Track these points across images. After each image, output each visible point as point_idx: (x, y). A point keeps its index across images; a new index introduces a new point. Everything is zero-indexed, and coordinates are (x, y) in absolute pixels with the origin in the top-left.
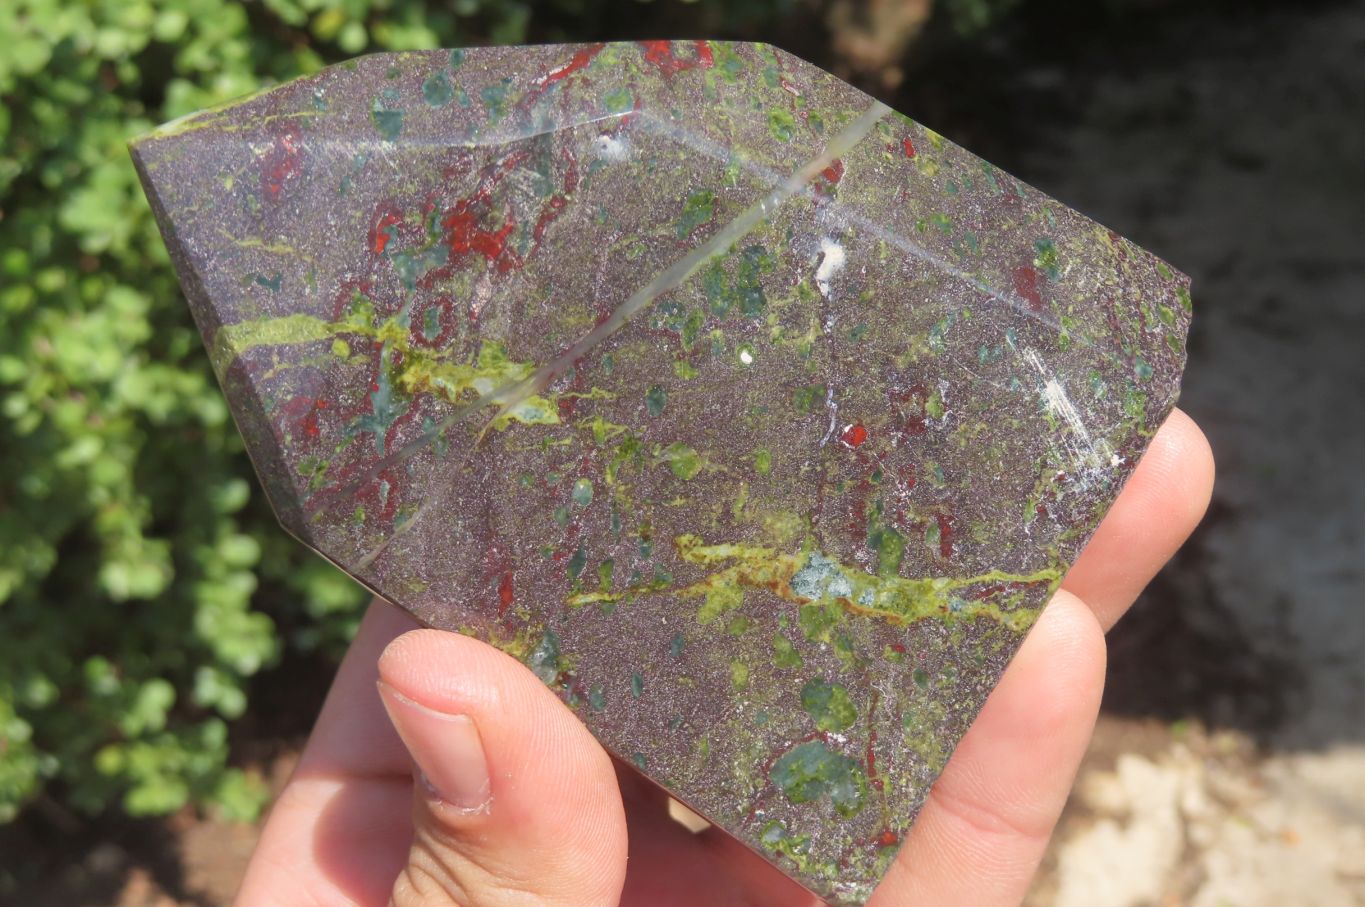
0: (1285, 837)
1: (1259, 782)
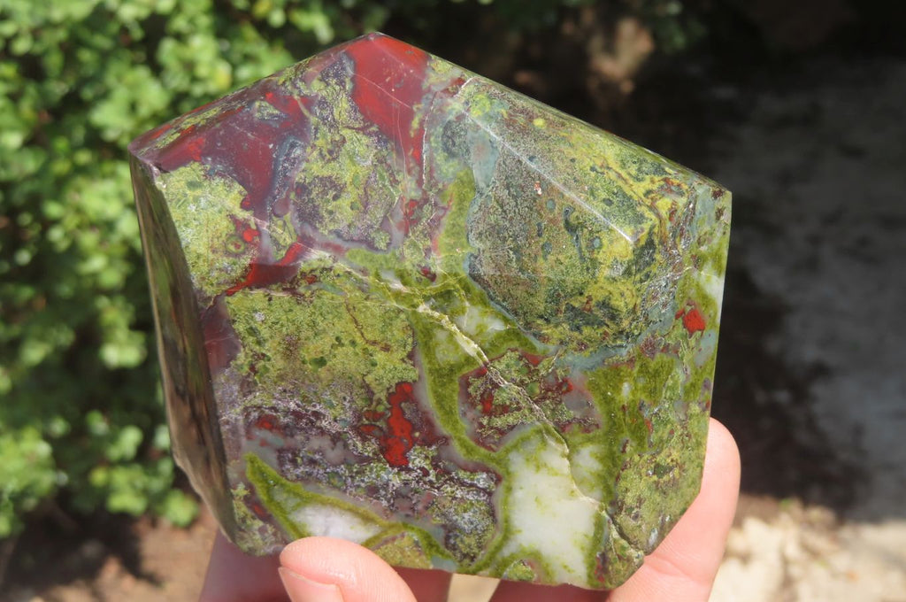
0: (850, 576)
1: (835, 540)
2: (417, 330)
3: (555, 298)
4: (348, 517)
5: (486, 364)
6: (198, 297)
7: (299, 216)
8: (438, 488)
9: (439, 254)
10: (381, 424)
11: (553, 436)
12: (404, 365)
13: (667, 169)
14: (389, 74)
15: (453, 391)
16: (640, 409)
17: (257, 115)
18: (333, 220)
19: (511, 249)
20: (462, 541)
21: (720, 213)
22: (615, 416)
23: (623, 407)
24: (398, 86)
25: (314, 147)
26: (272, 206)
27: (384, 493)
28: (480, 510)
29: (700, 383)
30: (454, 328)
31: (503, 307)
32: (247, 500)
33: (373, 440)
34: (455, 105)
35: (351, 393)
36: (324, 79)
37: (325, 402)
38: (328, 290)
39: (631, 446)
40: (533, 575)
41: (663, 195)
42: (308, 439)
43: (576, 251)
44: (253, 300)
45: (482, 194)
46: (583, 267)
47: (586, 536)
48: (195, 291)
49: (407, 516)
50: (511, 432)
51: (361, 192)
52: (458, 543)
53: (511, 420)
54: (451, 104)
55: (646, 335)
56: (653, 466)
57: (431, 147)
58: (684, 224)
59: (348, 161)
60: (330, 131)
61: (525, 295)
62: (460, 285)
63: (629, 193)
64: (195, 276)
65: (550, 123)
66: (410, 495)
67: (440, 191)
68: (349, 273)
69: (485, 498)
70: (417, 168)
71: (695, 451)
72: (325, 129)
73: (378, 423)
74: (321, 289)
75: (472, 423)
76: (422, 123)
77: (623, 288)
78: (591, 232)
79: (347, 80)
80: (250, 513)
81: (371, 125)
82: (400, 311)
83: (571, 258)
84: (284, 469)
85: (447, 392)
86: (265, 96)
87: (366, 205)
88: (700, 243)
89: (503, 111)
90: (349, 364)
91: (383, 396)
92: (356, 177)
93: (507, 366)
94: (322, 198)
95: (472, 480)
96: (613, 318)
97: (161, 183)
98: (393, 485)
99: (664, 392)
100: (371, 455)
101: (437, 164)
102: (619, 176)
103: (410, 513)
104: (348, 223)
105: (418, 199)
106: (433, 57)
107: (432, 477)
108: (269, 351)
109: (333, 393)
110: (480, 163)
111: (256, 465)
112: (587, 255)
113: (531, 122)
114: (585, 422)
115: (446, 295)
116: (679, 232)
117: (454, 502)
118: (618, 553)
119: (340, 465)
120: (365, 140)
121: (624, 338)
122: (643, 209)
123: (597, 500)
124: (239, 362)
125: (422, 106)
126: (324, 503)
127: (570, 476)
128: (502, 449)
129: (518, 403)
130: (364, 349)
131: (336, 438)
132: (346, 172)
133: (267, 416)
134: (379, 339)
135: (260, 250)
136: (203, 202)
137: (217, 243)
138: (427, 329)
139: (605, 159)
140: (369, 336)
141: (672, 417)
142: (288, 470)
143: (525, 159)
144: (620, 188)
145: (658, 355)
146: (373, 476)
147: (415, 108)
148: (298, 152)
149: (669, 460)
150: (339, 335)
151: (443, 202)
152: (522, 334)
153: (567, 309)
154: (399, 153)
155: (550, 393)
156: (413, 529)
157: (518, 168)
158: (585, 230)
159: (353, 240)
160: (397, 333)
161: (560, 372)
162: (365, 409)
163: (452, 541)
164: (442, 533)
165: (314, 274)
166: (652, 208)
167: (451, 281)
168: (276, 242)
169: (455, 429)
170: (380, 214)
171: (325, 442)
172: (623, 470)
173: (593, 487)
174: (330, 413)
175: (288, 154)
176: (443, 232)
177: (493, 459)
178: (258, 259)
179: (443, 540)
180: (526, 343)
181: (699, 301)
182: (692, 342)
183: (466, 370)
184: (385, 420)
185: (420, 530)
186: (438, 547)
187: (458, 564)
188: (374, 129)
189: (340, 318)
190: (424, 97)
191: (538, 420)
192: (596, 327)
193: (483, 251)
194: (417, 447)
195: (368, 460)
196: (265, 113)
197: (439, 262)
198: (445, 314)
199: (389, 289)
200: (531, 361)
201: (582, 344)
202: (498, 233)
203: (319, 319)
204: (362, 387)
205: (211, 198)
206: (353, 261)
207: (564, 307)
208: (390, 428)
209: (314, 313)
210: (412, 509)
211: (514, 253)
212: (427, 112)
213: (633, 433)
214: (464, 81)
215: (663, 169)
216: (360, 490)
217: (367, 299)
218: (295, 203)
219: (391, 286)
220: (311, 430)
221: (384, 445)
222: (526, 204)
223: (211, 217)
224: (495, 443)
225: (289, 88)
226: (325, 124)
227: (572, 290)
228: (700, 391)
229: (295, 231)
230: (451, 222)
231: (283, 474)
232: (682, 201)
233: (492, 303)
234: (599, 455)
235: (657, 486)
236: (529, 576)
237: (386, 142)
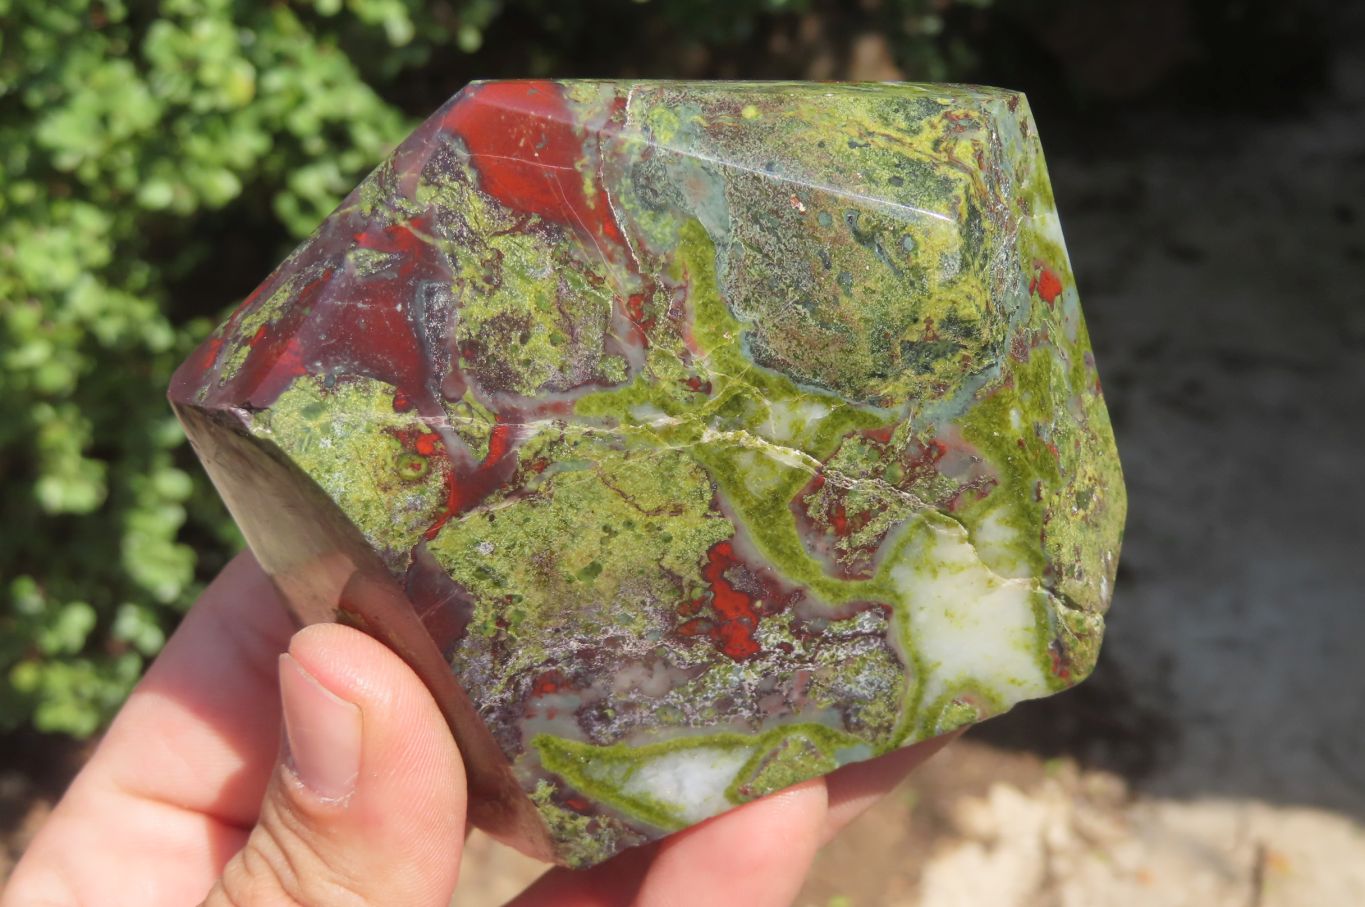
2: (712, 468)
3: (882, 342)
4: (704, 754)
5: (819, 470)
6: (387, 561)
7: (485, 388)
8: (812, 660)
9: (702, 354)
10: (706, 612)
11: (940, 521)
12: (709, 522)
13: (939, 100)
14: (520, 135)
15: (788, 525)
16: (1038, 434)
17: (358, 272)
18: (535, 372)
19: (797, 302)
20: (867, 713)
21: (1024, 126)
22: (1013, 459)
23: (1020, 443)
24: (540, 146)
25: (460, 282)
26: (440, 391)
27: (740, 701)
28: (877, 661)
29: (1081, 362)
30: (759, 442)
31: (817, 385)
32: (555, 799)
33: (702, 639)
34: (632, 138)
35: (650, 592)
36: (430, 180)
37: (618, 620)
38: (569, 470)
39: (1046, 488)
40: (974, 712)
41: (956, 139)
42: (612, 679)
43: (886, 267)
44: (467, 530)
45: (724, 246)
46: (904, 284)
47: (1027, 629)
48: (380, 554)
49: (782, 715)
50: (883, 543)
51: (556, 315)
52: (862, 718)
53: (877, 527)
54: (626, 140)
55: (1011, 335)
56: (1074, 499)
57: (626, 212)
58: (996, 164)
59: (518, 281)
60: (473, 250)
61: (840, 355)
62: (748, 381)
63: (915, 156)
64: (371, 534)
65: (762, 106)
66: (776, 687)
67: (665, 265)
68: (590, 433)
69: (878, 644)
70: (620, 249)
71: (1107, 453)
72: (465, 250)
73: (701, 614)
74: (558, 473)
75: (827, 555)
76: (597, 183)
77: (966, 289)
78: (894, 232)
79: (465, 168)
80: (566, 814)
81: (529, 217)
82: (679, 453)
83: (883, 279)
84: (592, 734)
85: (780, 530)
86: (356, 241)
87: (571, 330)
88: (1019, 180)
89: (697, 118)
90: (633, 555)
91: (694, 575)
92: (539, 299)
93: (850, 459)
94: (506, 348)
95: (854, 628)
96: (968, 333)
97: (260, 428)
98: (750, 685)
99: (1052, 397)
100: (705, 659)
101: (645, 232)
102: (889, 138)
103: (785, 710)
104: (557, 367)
105: (639, 290)
106: (564, 82)
107: (799, 650)
108: (515, 588)
109: (625, 603)
110: (703, 204)
111: (552, 747)
112: (903, 265)
113: (740, 116)
114: (977, 484)
115: (735, 403)
116: (995, 179)
117: (838, 668)
118: (1075, 631)
119: (668, 693)
120: (529, 241)
121: (991, 353)
122: (943, 171)
123: (1023, 577)
124: (478, 623)
125: (587, 159)
126: (663, 753)
127: (980, 563)
128: (878, 569)
129: (880, 501)
130: (647, 526)
131: (650, 660)
132: (523, 296)
133: (544, 675)
134: (662, 503)
135: (450, 458)
136: (338, 429)
137: (384, 476)
138: (724, 460)
139: (860, 124)
140: (648, 505)
141: (1071, 424)
142: (600, 732)
143: (761, 172)
144: (898, 154)
145: (1031, 353)
146: (719, 685)
147: (578, 167)
148: (441, 299)
149: (1086, 481)
150: (606, 522)
151: (676, 279)
152: (855, 409)
153: (904, 349)
154: (585, 239)
155: (918, 469)
156: (796, 729)
157: (757, 188)
158: (886, 233)
159: (575, 387)
160: (685, 482)
161: (923, 436)
162: (677, 603)
163: (854, 719)
164: (836, 715)
165: (540, 456)
166: (953, 163)
167: (734, 381)
168: (468, 437)
169: (808, 573)
170: (596, 334)
171: (637, 673)
172: (1046, 523)
173: (1014, 564)
174: (630, 632)
175: (429, 308)
176: (694, 320)
177: (871, 589)
178: (453, 471)
179: (842, 724)
180: (865, 418)
181: (1043, 256)
182: (1056, 314)
183: (795, 491)
184: (708, 606)
185: (806, 726)
186: (836, 736)
187: (871, 744)
188: (535, 220)
189: (599, 499)
190: (585, 145)
191: (915, 510)
192: (949, 355)
193: (761, 322)
194: (764, 620)
195: (704, 667)
196: (368, 264)
197: (706, 363)
198: (741, 429)
199: (653, 431)
200: (878, 438)
201: (939, 386)
202: (771, 289)
203: (571, 515)
204: (661, 577)
205: (346, 417)
206: (587, 415)
207: (899, 349)
208: (720, 613)
209: (561, 509)
210: (786, 703)
211: (805, 306)
212: (598, 166)
213: (1041, 469)
214: (624, 101)
215: (935, 103)
216: (705, 713)
217: (626, 457)
218: (470, 372)
219: (653, 425)
220: (613, 666)
221: (718, 639)
222: (790, 233)
223: (359, 446)
224: (867, 567)
225: (387, 214)
226: (463, 243)
227: (902, 321)
228: (1085, 372)
229: (488, 409)
230: (701, 302)
231: (594, 741)
232: (982, 135)
233: (800, 386)
234: (1008, 519)
235: (1087, 522)
236: (970, 715)
237: (559, 231)
